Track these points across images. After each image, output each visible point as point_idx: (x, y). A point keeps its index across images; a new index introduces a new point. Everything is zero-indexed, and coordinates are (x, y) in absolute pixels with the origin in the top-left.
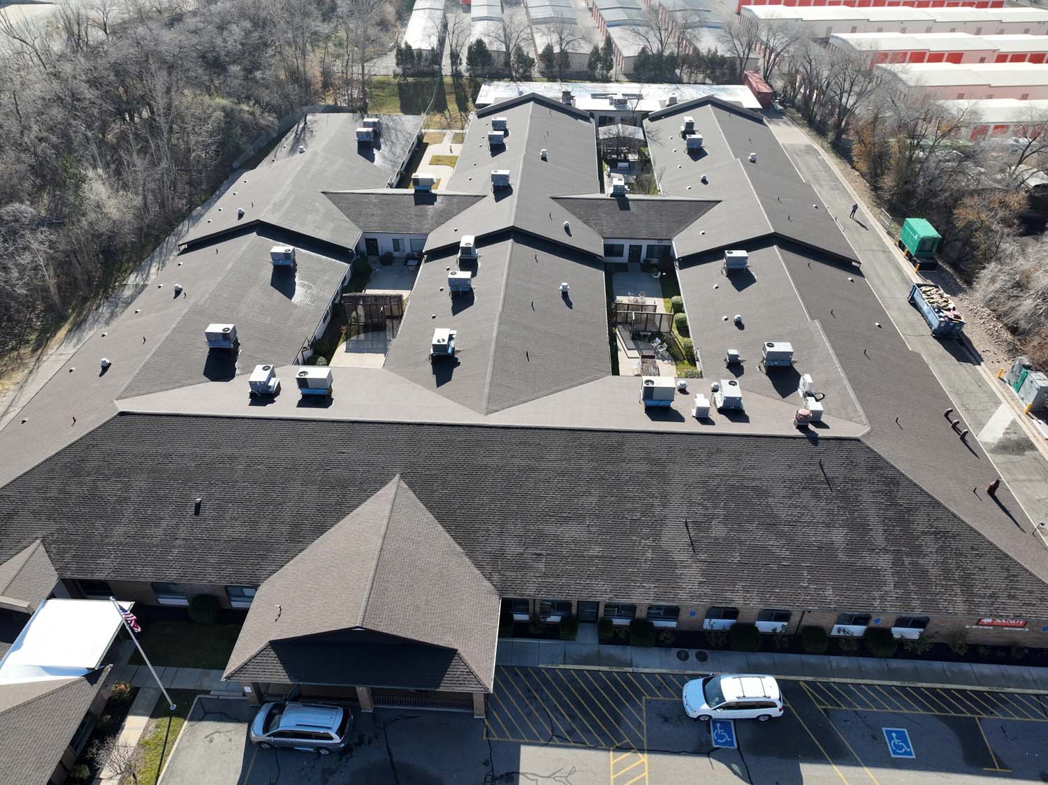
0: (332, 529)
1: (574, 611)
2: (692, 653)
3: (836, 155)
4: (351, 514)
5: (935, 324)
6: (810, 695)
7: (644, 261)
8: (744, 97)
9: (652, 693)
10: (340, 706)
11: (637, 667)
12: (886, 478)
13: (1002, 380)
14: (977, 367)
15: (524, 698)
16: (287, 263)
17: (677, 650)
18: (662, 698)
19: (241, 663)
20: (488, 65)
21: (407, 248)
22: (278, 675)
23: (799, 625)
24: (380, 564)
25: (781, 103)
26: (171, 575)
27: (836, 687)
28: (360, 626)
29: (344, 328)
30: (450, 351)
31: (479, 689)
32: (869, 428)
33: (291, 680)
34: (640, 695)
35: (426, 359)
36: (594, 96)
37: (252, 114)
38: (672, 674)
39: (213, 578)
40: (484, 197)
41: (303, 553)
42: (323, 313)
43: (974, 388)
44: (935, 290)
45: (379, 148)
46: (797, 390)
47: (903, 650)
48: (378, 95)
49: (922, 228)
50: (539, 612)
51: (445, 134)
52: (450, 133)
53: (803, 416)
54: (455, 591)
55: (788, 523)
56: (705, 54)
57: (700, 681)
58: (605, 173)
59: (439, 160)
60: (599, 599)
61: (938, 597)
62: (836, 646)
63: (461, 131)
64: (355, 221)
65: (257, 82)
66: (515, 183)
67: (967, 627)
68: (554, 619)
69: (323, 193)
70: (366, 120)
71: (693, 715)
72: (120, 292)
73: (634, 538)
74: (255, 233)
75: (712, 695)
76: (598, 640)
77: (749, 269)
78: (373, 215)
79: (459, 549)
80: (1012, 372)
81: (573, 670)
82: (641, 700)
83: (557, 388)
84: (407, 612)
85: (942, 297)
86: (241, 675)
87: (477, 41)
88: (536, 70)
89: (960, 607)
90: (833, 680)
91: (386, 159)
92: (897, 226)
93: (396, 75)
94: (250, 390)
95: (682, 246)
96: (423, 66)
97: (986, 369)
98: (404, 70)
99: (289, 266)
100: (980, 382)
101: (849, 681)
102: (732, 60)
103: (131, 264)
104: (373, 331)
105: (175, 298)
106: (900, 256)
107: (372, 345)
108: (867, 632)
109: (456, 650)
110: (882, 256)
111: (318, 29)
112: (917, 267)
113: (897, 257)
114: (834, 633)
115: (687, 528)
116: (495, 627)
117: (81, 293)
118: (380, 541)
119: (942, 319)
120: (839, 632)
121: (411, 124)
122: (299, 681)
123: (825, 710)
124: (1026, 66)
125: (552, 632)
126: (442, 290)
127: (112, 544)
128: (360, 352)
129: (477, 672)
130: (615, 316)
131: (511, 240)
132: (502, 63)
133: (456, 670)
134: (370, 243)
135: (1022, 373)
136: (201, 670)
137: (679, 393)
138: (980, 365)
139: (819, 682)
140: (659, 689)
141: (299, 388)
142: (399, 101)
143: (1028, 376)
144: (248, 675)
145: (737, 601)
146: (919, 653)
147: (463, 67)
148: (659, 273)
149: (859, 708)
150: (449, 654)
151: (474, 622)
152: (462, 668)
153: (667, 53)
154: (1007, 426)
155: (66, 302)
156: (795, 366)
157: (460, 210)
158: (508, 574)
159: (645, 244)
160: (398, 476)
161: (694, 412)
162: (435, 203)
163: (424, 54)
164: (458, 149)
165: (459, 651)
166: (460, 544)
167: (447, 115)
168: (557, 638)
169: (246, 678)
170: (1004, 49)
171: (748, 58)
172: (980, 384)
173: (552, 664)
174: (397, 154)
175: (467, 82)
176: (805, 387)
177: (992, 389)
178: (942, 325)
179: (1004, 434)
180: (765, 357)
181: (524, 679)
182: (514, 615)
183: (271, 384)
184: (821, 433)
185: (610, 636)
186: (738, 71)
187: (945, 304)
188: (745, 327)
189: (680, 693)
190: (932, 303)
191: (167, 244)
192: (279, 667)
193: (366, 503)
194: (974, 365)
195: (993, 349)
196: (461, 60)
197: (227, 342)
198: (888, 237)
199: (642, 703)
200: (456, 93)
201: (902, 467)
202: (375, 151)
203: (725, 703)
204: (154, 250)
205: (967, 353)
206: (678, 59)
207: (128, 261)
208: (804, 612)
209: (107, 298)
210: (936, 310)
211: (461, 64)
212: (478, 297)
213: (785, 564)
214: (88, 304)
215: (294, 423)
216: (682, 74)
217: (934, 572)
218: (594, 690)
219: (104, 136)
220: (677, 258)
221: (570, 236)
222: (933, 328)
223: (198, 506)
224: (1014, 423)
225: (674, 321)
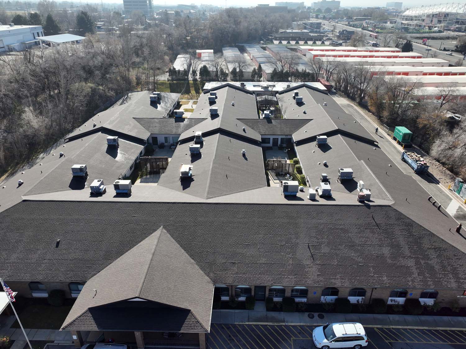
0: (127, 253)
1: (253, 293)
2: (316, 315)
3: (361, 107)
4: (137, 245)
5: (415, 167)
6: (381, 335)
7: (280, 145)
8: (319, 86)
9: (296, 336)
10: (125, 344)
11: (287, 322)
12: (406, 223)
13: (451, 190)
14: (438, 185)
15: (227, 340)
16: (114, 144)
17: (308, 313)
18: (302, 338)
19: (72, 320)
20: (209, 76)
21: (171, 141)
22: (91, 326)
23: (370, 298)
24: (151, 266)
25: (335, 89)
26: (39, 278)
27: (394, 331)
28: (138, 296)
29: (140, 172)
30: (189, 175)
31: (202, 331)
32: (394, 202)
33: (99, 329)
34: (290, 337)
35: (178, 180)
36: (254, 86)
37: (104, 91)
38: (306, 326)
39: (62, 279)
40: (206, 119)
41: (111, 265)
42: (130, 165)
43: (438, 193)
44: (413, 154)
45: (160, 104)
46: (357, 189)
47: (426, 311)
48: (160, 88)
49: (403, 130)
50: (234, 295)
51: (189, 101)
52: (192, 101)
53: (361, 195)
54: (190, 281)
55: (360, 245)
56: (301, 71)
57: (322, 327)
58: (260, 114)
59: (187, 110)
60: (266, 285)
61: (442, 280)
62: (392, 310)
63: (197, 100)
64: (148, 129)
65: (107, 80)
66: (220, 113)
67: (458, 297)
68: (242, 299)
69: (133, 118)
70: (154, 93)
71: (319, 346)
72: (35, 161)
73: (282, 254)
74: (100, 132)
75: (329, 334)
76: (266, 309)
77: (328, 144)
78: (156, 127)
79: (192, 261)
80: (455, 185)
81: (254, 325)
82: (290, 340)
83: (241, 190)
84: (164, 290)
85: (417, 156)
86: (71, 327)
87: (204, 66)
88: (229, 79)
89: (454, 285)
90: (391, 327)
91: (162, 109)
92: (392, 132)
93: (168, 80)
94: (91, 191)
95: (296, 137)
96: (180, 76)
97: (441, 185)
98: (172, 78)
99: (115, 145)
100: (441, 192)
101: (400, 327)
102: (313, 74)
103: (42, 150)
104: (153, 174)
105: (59, 158)
106: (395, 143)
107: (153, 180)
108: (407, 301)
109: (190, 310)
110: (387, 143)
111: (135, 60)
112: (403, 147)
113: (393, 143)
114: (389, 302)
115: (310, 249)
116: (211, 299)
117: (16, 161)
118: (151, 256)
119: (419, 165)
120: (392, 302)
121: (175, 96)
122: (104, 329)
123: (390, 343)
124: (435, 76)
125: (242, 306)
126: (186, 154)
127: (10, 263)
128: (147, 183)
129: (201, 321)
130: (267, 167)
131: (219, 134)
132: (214, 75)
133: (190, 321)
134: (154, 139)
135: (460, 185)
136: (51, 330)
137: (300, 192)
138: (439, 184)
139: (384, 328)
140: (299, 333)
141: (115, 190)
142: (170, 90)
143: (463, 186)
144: (75, 327)
145: (337, 283)
146: (435, 311)
147: (198, 77)
148: (287, 150)
149: (408, 342)
150: (186, 312)
151: (200, 296)
152: (193, 320)
153: (284, 71)
154: (457, 209)
155: (8, 165)
156: (354, 179)
157: (195, 124)
158: (218, 272)
159: (280, 138)
160: (162, 227)
161: (308, 197)
162: (184, 122)
163: (181, 72)
164: (194, 106)
165: (192, 311)
166: (193, 259)
167: (191, 95)
168: (245, 309)
169: (74, 328)
170: (425, 71)
171: (319, 73)
172: (440, 192)
173: (242, 322)
174: (168, 106)
175: (199, 82)
176: (360, 187)
177: (447, 194)
178: (419, 167)
179: (456, 212)
180: (340, 175)
181: (227, 330)
182: (222, 297)
183: (101, 187)
184: (371, 204)
185: (272, 307)
186: (316, 78)
187: (418, 159)
188: (329, 166)
189: (311, 335)
190: (413, 158)
191: (60, 142)
192: (93, 322)
193: (145, 240)
194: (436, 184)
195: (443, 177)
196: (197, 74)
197: (82, 173)
198: (388, 136)
199: (291, 341)
200: (195, 87)
201: (413, 219)
202: (158, 105)
203: (336, 338)
204: (54, 144)
205: (432, 180)
206: (290, 73)
207: (41, 148)
208: (373, 289)
209: (28, 163)
210: (415, 161)
211: (197, 75)
212: (203, 156)
213: (361, 265)
214: (19, 166)
215: (111, 203)
216: (292, 80)
217: (437, 267)
218: (265, 335)
219: (36, 99)
220: (295, 141)
221: (246, 133)
222: (415, 169)
223: (58, 243)
224: (460, 207)
225: (295, 168)
